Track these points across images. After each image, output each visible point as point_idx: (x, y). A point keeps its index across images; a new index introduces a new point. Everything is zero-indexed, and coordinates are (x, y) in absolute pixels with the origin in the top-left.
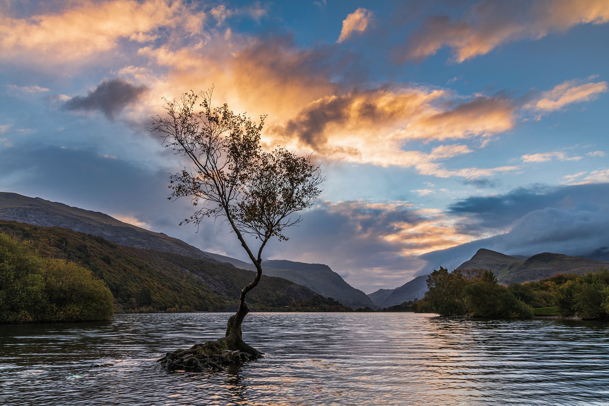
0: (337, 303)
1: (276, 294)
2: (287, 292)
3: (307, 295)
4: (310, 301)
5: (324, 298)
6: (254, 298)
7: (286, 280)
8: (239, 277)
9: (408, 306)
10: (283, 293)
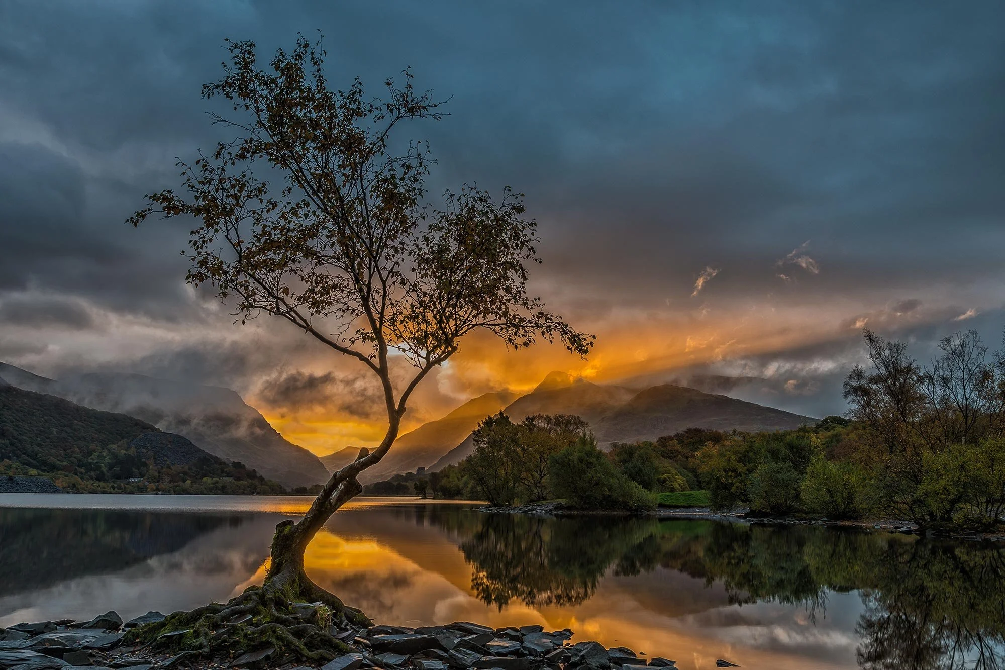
0: (252, 475)
1: (109, 450)
2: (136, 447)
3: (184, 456)
4: (190, 469)
5: (224, 463)
6: (52, 460)
7: (135, 419)
8: (17, 410)
9: (403, 483)
10: (126, 451)
